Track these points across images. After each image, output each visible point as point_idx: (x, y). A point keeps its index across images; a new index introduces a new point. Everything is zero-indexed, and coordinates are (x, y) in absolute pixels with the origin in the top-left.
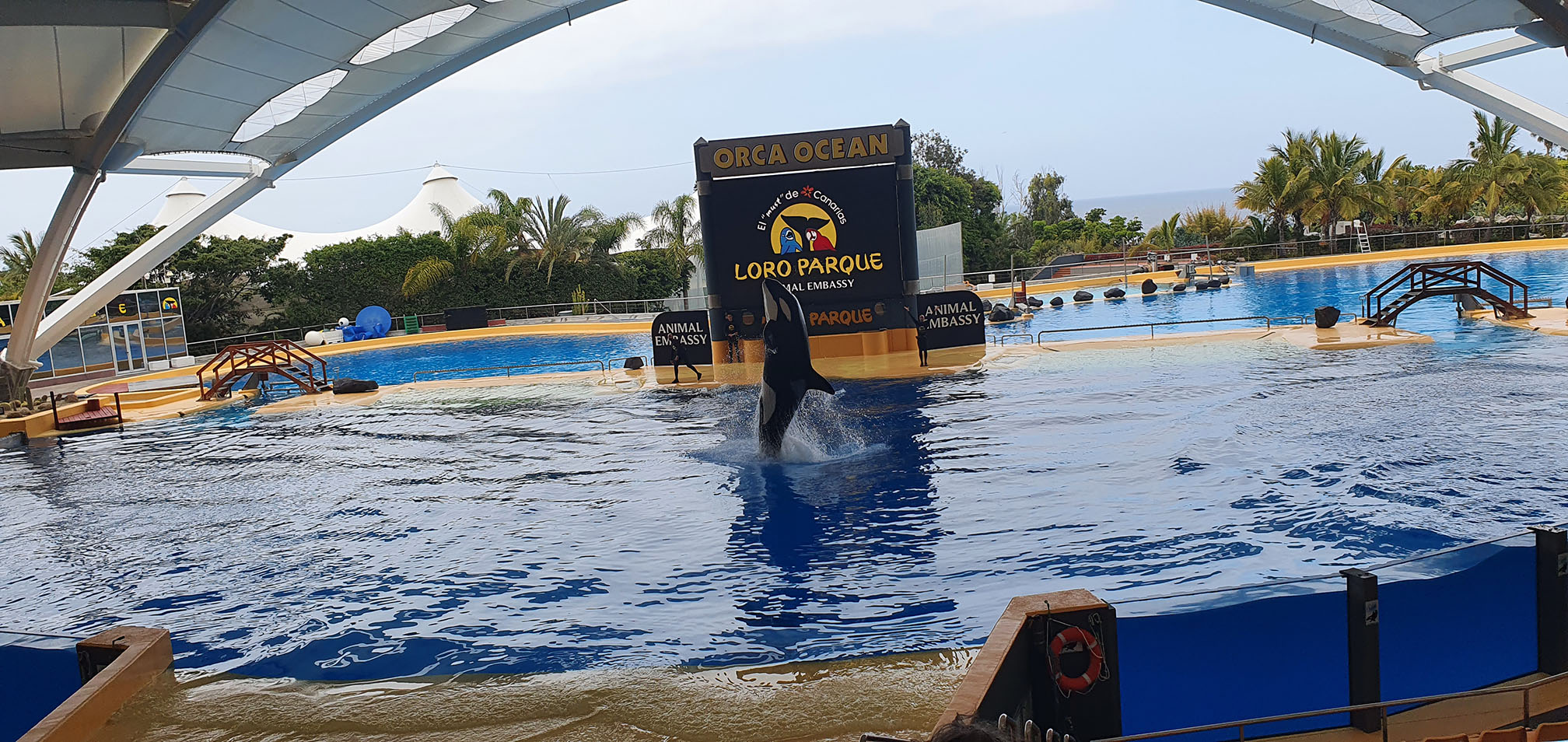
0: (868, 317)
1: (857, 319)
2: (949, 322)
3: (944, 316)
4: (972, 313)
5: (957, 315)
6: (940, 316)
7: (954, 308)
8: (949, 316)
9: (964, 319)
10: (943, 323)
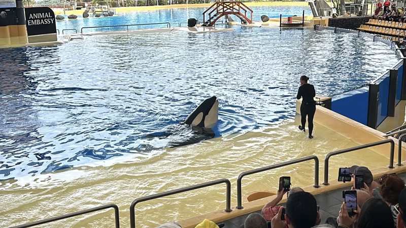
2: (40, 22)
3: (38, 19)
4: (50, 18)
5: (43, 19)
6: (36, 19)
7: (42, 15)
8: (40, 19)
9: (47, 21)
10: (38, 22)
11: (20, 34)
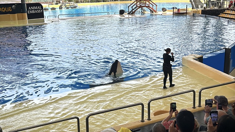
0: (10, 10)
1: (7, 10)
2: (35, 11)
4: (40, 9)
5: (37, 10)
6: (32, 10)
7: (36, 8)
10: (33, 12)
11: (23, 18)
